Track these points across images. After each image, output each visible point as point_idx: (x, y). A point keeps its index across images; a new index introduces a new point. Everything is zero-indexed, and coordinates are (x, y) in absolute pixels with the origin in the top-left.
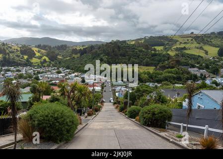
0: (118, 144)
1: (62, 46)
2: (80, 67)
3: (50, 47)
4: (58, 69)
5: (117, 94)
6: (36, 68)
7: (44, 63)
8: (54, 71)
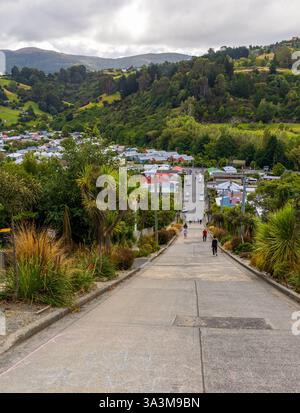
0: (195, 302)
1: (73, 69)
2: (122, 129)
3: (40, 75)
4: (66, 135)
5: (218, 201)
6: (9, 135)
7: (28, 120)
8: (57, 142)
